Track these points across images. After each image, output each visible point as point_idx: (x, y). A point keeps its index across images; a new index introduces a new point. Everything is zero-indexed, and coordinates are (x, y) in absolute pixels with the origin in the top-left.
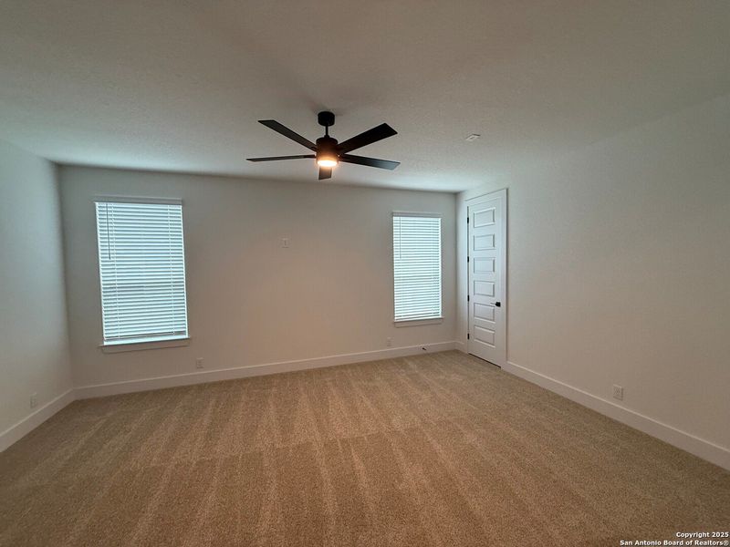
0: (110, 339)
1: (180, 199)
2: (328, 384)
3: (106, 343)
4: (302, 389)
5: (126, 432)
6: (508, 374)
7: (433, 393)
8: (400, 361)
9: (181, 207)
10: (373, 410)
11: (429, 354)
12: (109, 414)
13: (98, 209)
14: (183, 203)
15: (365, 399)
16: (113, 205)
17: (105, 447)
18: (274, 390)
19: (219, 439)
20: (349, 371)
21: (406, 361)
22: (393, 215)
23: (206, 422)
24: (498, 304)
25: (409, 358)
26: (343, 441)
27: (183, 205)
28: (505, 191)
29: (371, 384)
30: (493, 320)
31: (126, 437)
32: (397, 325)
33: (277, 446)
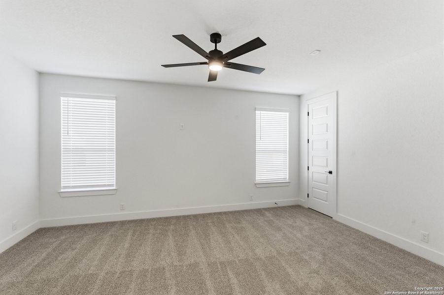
0: (65, 187)
1: (114, 96)
2: (210, 224)
3: (62, 190)
4: (191, 227)
5: (73, 250)
6: (338, 223)
7: (284, 233)
8: (259, 211)
9: (114, 102)
10: (242, 243)
11: (279, 207)
12: (63, 238)
13: (62, 101)
14: (116, 99)
15: (236, 236)
16: (71, 99)
17: (59, 258)
18: (172, 227)
19: (135, 257)
20: (224, 216)
21: (263, 211)
22: (255, 109)
23: (127, 245)
24: (330, 172)
25: (265, 209)
26: (221, 263)
27: (116, 100)
28: (336, 92)
29: (239, 226)
30: (327, 184)
31: (73, 253)
32: (258, 186)
33: (175, 264)
